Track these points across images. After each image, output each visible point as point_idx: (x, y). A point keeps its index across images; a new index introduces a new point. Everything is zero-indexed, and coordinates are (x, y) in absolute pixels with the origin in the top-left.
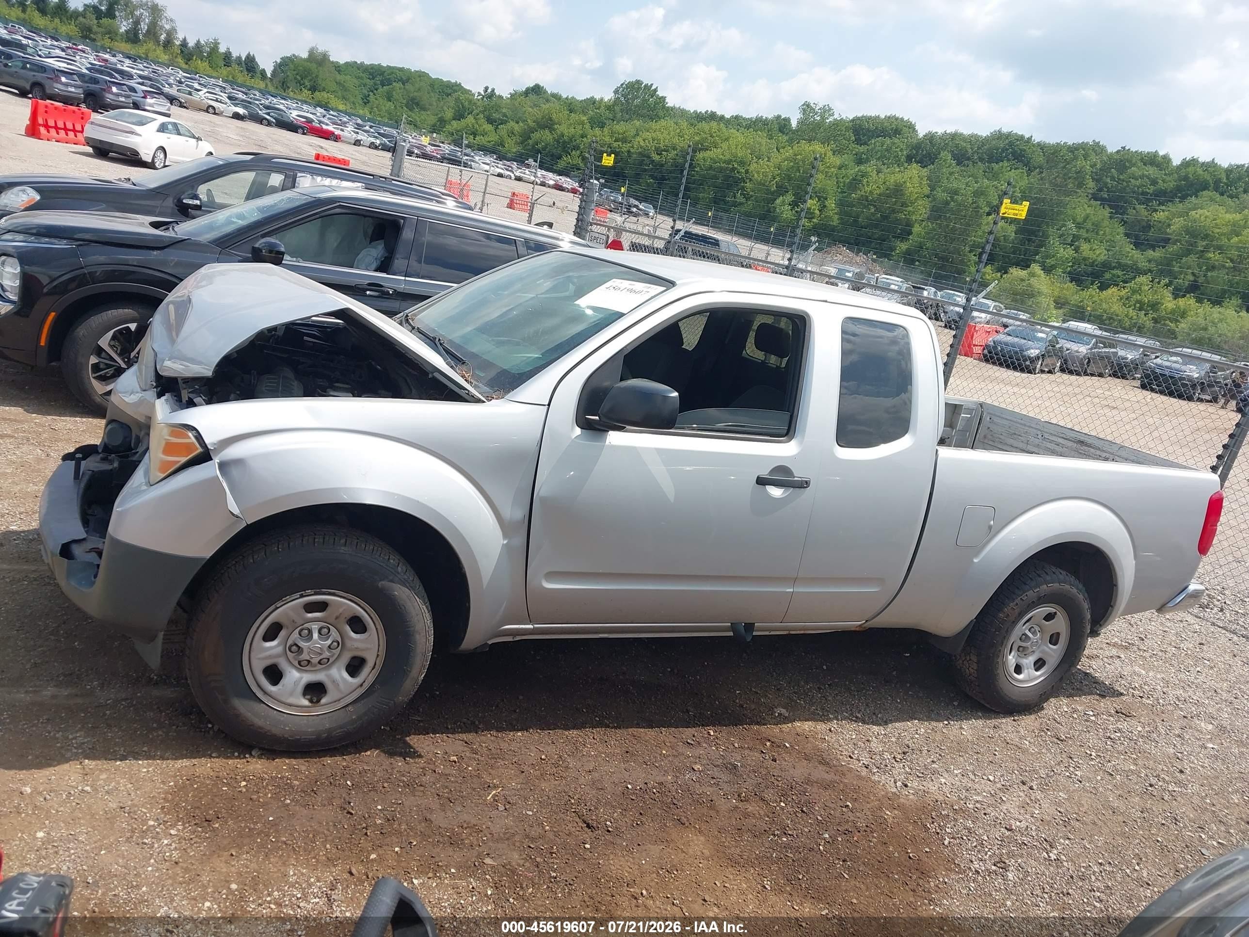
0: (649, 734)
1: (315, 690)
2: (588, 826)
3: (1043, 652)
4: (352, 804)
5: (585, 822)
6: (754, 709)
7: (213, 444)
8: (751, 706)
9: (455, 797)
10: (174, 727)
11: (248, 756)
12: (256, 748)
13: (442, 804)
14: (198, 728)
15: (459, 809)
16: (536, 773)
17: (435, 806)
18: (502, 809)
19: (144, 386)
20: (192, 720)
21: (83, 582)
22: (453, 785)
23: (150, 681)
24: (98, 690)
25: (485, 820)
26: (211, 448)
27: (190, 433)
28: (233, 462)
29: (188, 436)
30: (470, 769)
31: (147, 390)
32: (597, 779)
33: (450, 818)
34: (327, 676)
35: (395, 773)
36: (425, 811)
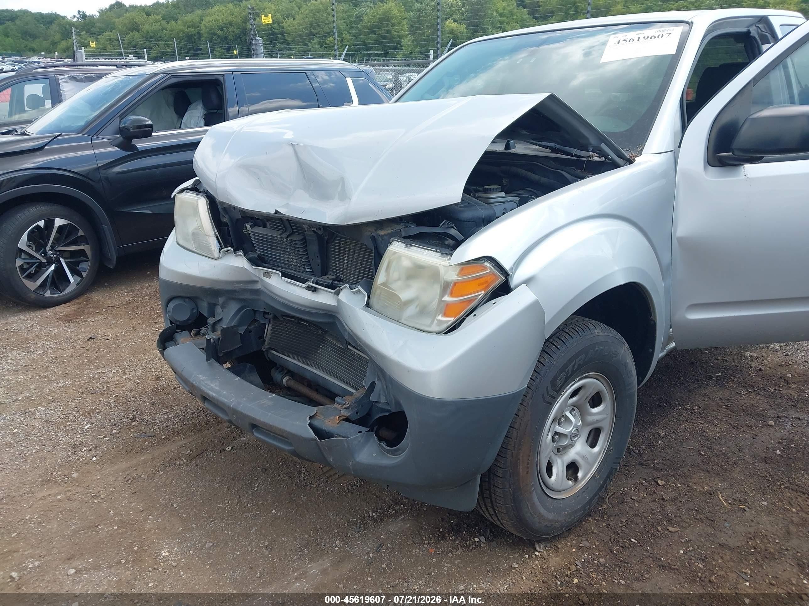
1: (572, 469)
6: (733, 359)
7: (512, 269)
8: (729, 358)
9: (709, 515)
10: (450, 555)
11: (537, 553)
12: (538, 543)
13: (711, 526)
14: (468, 547)
15: (727, 524)
16: (715, 467)
17: (710, 530)
18: (747, 509)
19: (216, 255)
20: (455, 540)
21: (374, 455)
22: (691, 505)
23: (375, 520)
24: (348, 548)
25: (753, 524)
26: (511, 274)
27: (488, 264)
28: (528, 282)
29: (485, 268)
30: (679, 485)
31: (221, 258)
32: (752, 454)
33: (733, 535)
34: (578, 454)
35: (645, 514)
36: (711, 538)
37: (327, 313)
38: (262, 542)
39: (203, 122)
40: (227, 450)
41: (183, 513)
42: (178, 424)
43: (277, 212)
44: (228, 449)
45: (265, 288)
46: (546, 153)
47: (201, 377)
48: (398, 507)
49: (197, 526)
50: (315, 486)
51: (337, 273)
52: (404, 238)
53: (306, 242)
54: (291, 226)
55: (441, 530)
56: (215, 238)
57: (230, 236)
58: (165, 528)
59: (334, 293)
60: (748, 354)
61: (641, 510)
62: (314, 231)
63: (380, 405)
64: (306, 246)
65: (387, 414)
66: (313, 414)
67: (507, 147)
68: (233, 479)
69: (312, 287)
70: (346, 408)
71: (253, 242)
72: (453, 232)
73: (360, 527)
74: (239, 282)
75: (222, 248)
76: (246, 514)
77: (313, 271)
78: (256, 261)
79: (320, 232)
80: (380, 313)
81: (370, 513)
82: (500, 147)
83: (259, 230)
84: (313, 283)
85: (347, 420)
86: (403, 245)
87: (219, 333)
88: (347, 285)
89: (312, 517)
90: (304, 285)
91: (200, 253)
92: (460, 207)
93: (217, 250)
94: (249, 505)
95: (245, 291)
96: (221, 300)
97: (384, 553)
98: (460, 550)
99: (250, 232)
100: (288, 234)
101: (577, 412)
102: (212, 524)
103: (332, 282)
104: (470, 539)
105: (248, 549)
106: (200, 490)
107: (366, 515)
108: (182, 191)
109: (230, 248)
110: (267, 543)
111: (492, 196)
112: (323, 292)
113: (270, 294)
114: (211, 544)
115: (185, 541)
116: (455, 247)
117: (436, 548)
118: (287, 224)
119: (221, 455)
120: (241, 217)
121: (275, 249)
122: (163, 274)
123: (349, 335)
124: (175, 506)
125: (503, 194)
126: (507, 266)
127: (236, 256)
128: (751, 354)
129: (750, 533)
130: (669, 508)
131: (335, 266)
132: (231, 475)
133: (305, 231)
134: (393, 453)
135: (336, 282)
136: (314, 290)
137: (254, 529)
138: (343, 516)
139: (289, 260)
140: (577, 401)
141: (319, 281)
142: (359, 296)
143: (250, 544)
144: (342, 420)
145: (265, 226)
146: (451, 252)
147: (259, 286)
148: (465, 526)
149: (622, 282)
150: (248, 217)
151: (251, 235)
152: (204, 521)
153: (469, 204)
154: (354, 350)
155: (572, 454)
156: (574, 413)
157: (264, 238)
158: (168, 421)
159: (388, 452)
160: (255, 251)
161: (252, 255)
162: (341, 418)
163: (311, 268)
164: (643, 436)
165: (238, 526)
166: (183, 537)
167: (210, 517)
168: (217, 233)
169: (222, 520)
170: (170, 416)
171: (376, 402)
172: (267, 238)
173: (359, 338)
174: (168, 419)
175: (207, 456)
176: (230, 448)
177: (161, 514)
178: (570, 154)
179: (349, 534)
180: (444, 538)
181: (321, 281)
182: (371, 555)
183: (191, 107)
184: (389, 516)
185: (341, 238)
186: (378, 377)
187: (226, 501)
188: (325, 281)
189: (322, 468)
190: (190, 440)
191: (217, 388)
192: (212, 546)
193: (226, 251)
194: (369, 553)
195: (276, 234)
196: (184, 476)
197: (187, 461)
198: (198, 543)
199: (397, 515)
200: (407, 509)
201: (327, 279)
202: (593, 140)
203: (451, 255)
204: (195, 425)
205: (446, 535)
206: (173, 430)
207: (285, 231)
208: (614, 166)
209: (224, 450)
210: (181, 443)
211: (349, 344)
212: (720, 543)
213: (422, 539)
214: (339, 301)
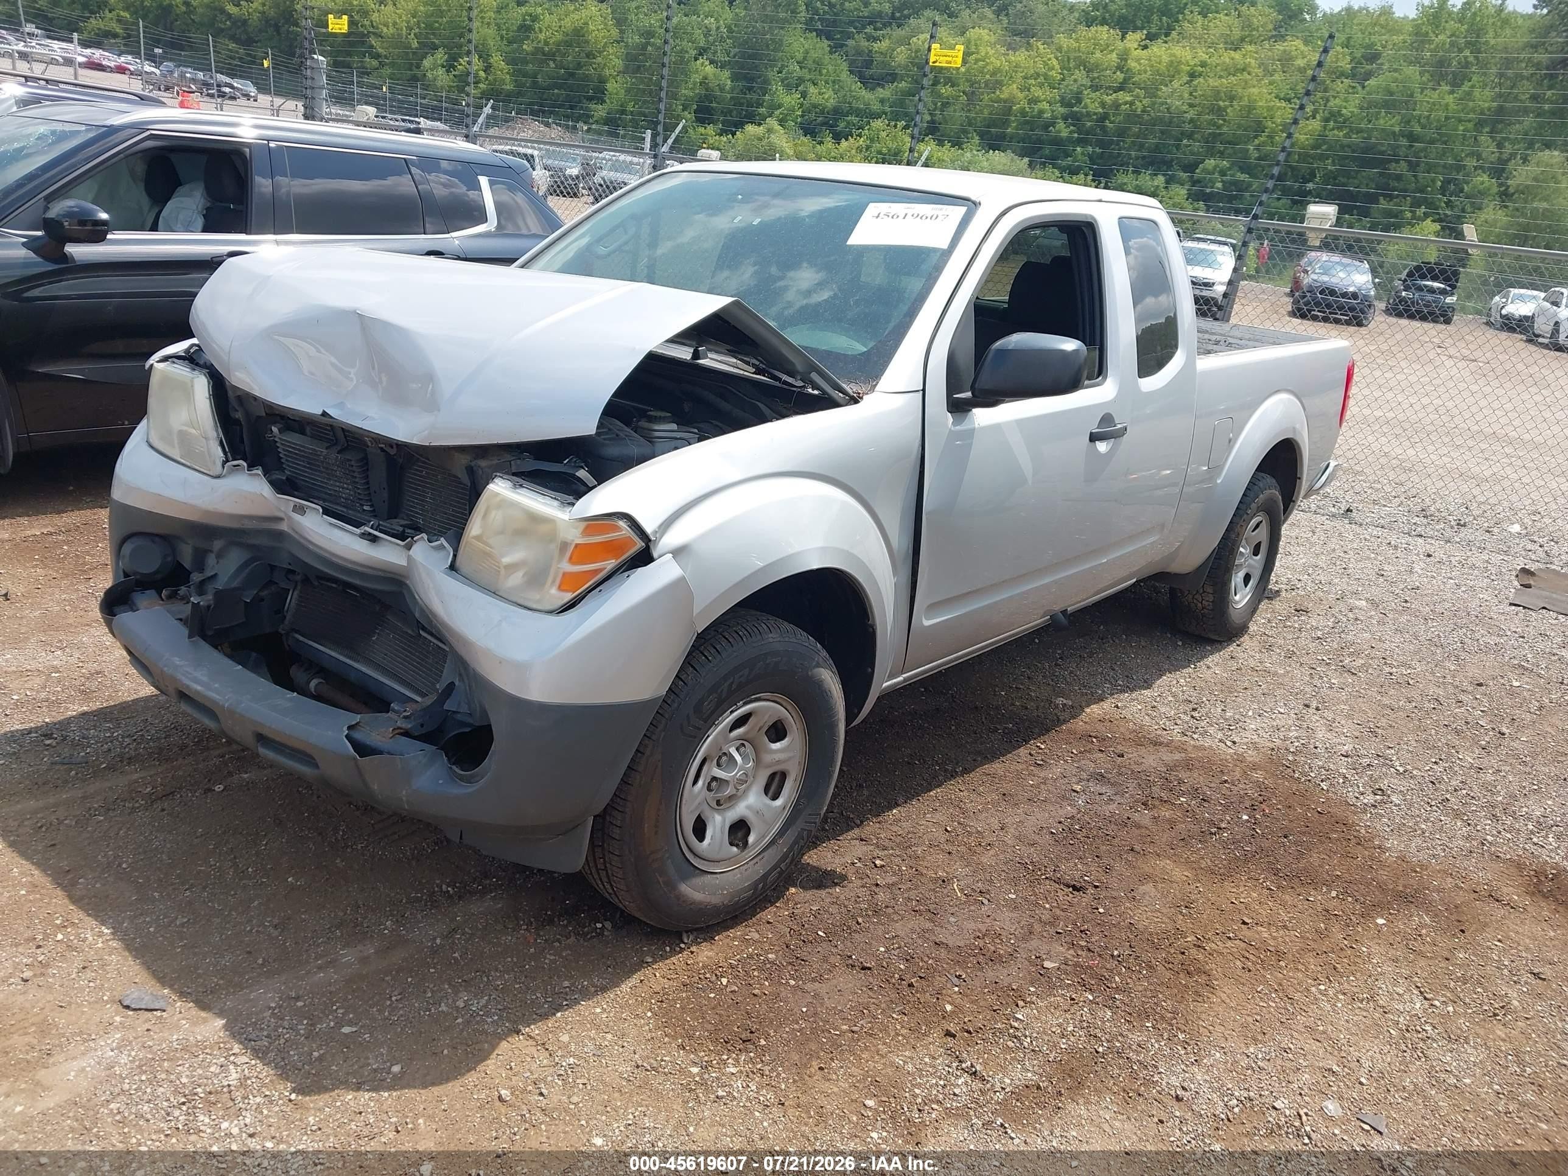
0: (996, 767)
1: (739, 830)
2: (1075, 888)
3: (1249, 566)
4: (854, 957)
5: (1068, 886)
6: (1037, 707)
7: (656, 532)
8: (1031, 705)
9: (932, 907)
10: (557, 944)
11: (682, 946)
12: (687, 932)
13: (930, 920)
14: (585, 935)
15: (952, 919)
16: (962, 849)
17: (928, 925)
18: (986, 902)
19: (218, 469)
20: (566, 926)
21: (441, 782)
22: (913, 894)
23: (450, 897)
24: (404, 932)
25: (988, 921)
26: (653, 539)
27: (622, 524)
28: (678, 553)
29: (617, 528)
30: (904, 868)
31: (224, 476)
32: (1017, 834)
33: (957, 932)
34: (748, 807)
35: (846, 903)
36: (927, 935)
37: (392, 576)
38: (269, 919)
39: (200, 222)
40: (216, 788)
41: (138, 877)
42: (131, 746)
43: (324, 414)
44: (219, 788)
45: (294, 530)
46: (747, 372)
47: (177, 661)
48: (488, 882)
49: (161, 896)
50: (359, 848)
51: (413, 516)
52: (514, 474)
53: (367, 464)
54: (345, 437)
55: (549, 913)
56: (217, 443)
57: (242, 442)
58: (107, 896)
59: (404, 546)
60: (1060, 701)
61: (842, 897)
62: (381, 449)
63: (459, 717)
64: (368, 469)
65: (468, 730)
66: (353, 723)
67: (696, 355)
68: (224, 833)
69: (370, 534)
70: (406, 717)
71: (281, 455)
72: (582, 474)
73: (426, 905)
74: (251, 518)
75: (227, 461)
76: (244, 882)
77: (374, 510)
78: (283, 487)
79: (393, 452)
80: (471, 581)
81: (444, 887)
82: (684, 353)
83: (294, 438)
84: (372, 528)
85: (406, 734)
86: (509, 484)
87: (210, 597)
88: (425, 536)
89: (350, 889)
90: (358, 531)
91: (188, 464)
92: (604, 439)
93: (219, 464)
94: (250, 870)
95: (259, 532)
96: (218, 545)
97: (458, 939)
98: (573, 939)
99: (276, 439)
100: (339, 448)
101: (749, 748)
102: (188, 893)
103: (404, 531)
104: (590, 925)
105: (246, 928)
106: (168, 846)
107: (436, 889)
108: (165, 359)
109: (241, 462)
110: (276, 921)
111: (656, 427)
112: (387, 543)
113: (302, 541)
114: (185, 920)
115: (142, 914)
116: (579, 495)
117: (538, 935)
118: (340, 435)
119: (207, 797)
120: (264, 414)
121: (316, 471)
122: (117, 494)
123: (422, 611)
124: (124, 866)
125: (674, 426)
126: (649, 528)
127: (250, 475)
128: (1065, 701)
129: (979, 931)
130: (882, 896)
131: (411, 506)
132: (221, 826)
133: (368, 447)
134: (469, 780)
135: (409, 531)
136: (374, 539)
137: (256, 903)
138: (401, 889)
139: (337, 489)
140: (746, 733)
141: (382, 525)
142: (442, 553)
143: (249, 921)
144: (398, 734)
145: (303, 433)
146: (574, 501)
147: (284, 527)
148: (586, 908)
149: (815, 567)
150: (278, 415)
151: (278, 445)
152: (174, 889)
153: (617, 435)
154: (429, 637)
155: (740, 810)
156: (742, 749)
157: (299, 450)
158: (111, 742)
159: (462, 778)
160: (283, 470)
161: (277, 476)
162: (397, 732)
163: (372, 506)
164: (873, 802)
165: (230, 898)
166: (137, 909)
167: (183, 884)
168: (221, 435)
169: (204, 888)
170: (115, 734)
171: (454, 712)
172: (305, 452)
173: (435, 615)
174: (112, 739)
175: (181, 796)
176: (222, 787)
177: (100, 877)
178: (779, 379)
179: (408, 913)
180: (551, 922)
181: (385, 527)
182: (438, 941)
183: (181, 190)
184: (472, 893)
185: (424, 463)
186: (460, 675)
187: (212, 863)
188: (393, 527)
189: (372, 825)
190: (152, 773)
191: (205, 679)
192: (186, 923)
193: (235, 466)
194: (435, 939)
195: (321, 449)
196: (139, 825)
197: (146, 803)
198: (164, 918)
199: (484, 893)
200: (502, 885)
201: (396, 525)
202: (799, 367)
203: (573, 504)
204: (161, 750)
205: (556, 919)
206: (121, 756)
207: (335, 444)
208: (831, 404)
209: (210, 790)
210: (135, 776)
211: (424, 629)
212: (937, 941)
213: (518, 924)
214: (409, 558)
